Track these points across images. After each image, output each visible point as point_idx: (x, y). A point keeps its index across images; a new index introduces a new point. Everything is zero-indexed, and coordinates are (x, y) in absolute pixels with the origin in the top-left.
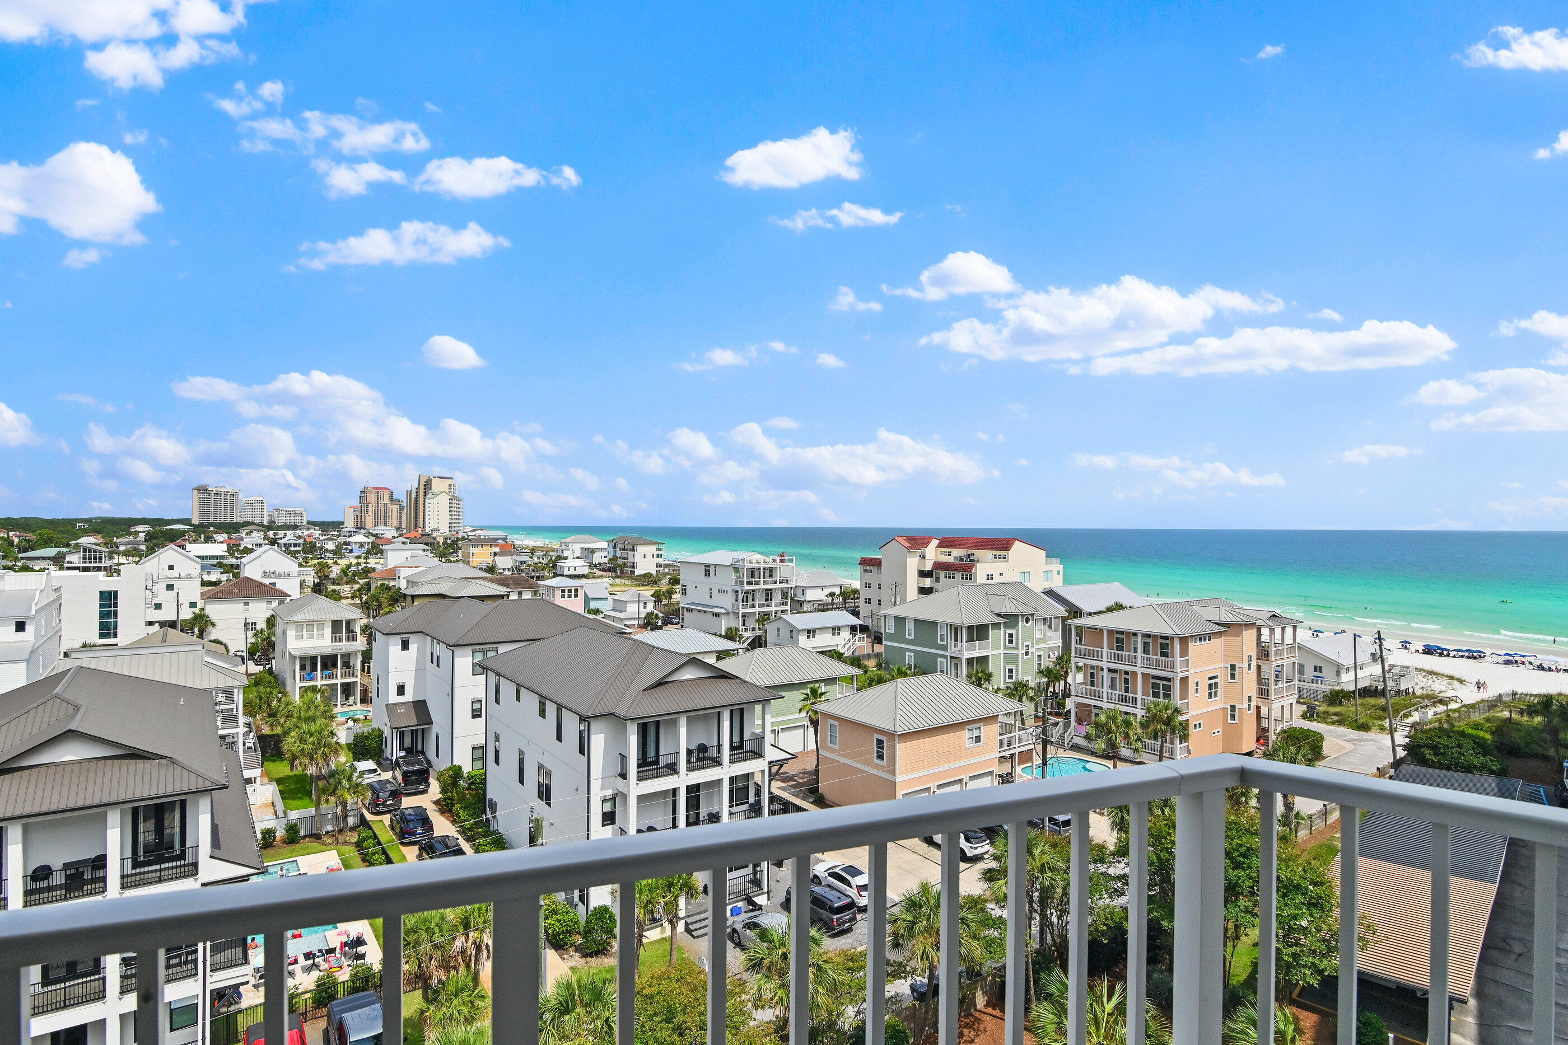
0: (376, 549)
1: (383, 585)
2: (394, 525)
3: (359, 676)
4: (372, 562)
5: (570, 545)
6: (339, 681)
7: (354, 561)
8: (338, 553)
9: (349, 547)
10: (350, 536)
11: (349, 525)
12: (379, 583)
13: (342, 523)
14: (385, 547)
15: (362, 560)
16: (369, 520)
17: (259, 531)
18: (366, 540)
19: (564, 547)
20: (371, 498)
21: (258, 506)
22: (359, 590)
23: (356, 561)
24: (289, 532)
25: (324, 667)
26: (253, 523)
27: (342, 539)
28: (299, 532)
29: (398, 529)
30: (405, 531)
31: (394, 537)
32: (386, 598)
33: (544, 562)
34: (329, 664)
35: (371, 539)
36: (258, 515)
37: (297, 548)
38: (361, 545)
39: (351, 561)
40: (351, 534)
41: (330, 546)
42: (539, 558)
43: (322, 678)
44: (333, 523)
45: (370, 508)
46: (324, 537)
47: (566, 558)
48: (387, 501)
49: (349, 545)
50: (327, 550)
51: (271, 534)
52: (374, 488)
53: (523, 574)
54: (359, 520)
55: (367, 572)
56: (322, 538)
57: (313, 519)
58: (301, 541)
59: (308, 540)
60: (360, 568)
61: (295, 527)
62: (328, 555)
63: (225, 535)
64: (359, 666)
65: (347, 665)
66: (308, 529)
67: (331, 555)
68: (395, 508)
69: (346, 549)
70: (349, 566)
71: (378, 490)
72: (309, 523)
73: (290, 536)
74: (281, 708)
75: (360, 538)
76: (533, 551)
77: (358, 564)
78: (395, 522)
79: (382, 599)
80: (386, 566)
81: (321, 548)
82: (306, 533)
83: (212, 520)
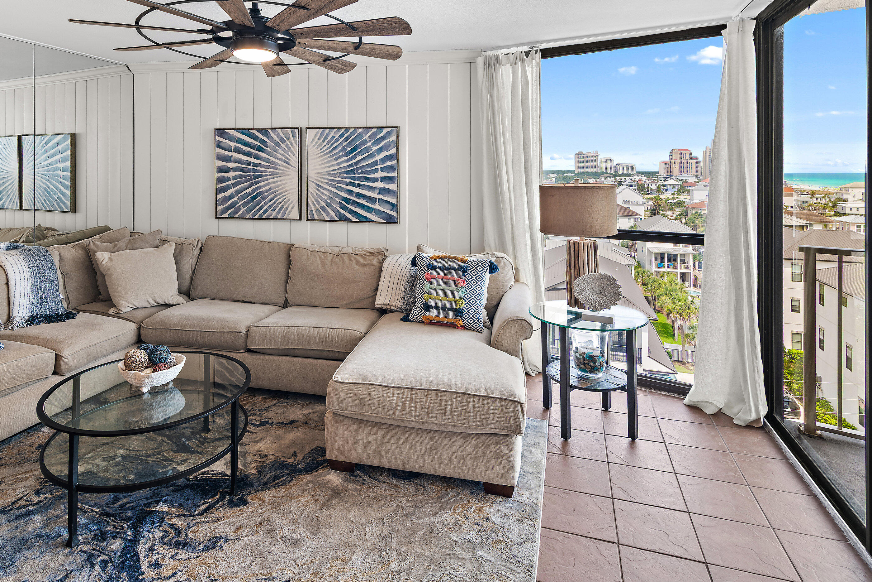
0: (684, 188)
1: (696, 213)
2: (693, 174)
3: (692, 270)
4: (682, 198)
5: (850, 191)
6: (679, 270)
7: (670, 197)
8: (658, 190)
9: (666, 188)
10: (665, 180)
11: (663, 174)
12: (694, 211)
13: (658, 173)
14: (691, 188)
15: (676, 196)
16: (676, 171)
17: (610, 177)
18: (677, 183)
19: (843, 191)
20: (677, 156)
21: (608, 162)
22: (680, 215)
23: (672, 196)
24: (627, 178)
25: (669, 260)
26: (606, 173)
27: (661, 183)
28: (633, 178)
29: (696, 176)
30: (701, 178)
31: (695, 182)
32: (700, 221)
33: (823, 201)
34: (672, 260)
35: (680, 183)
36: (608, 167)
37: (634, 188)
38: (674, 187)
39: (668, 196)
40: (665, 179)
41: (654, 187)
42: (817, 199)
43: (668, 267)
44: (652, 172)
45: (676, 163)
46: (650, 181)
47: (846, 200)
48: (688, 158)
49: (665, 186)
50: (652, 189)
51: (618, 178)
52: (679, 150)
53: (805, 211)
54: (669, 171)
55: (680, 204)
56: (648, 182)
57: (638, 170)
58: (635, 183)
59: (640, 183)
60: (675, 201)
61: (630, 175)
62: (652, 192)
63: (594, 180)
64: (691, 263)
65: (683, 261)
66: (638, 176)
67: (655, 193)
68: (694, 162)
69: (664, 189)
70: (667, 200)
71: (681, 151)
72: (637, 172)
73: (628, 180)
74: (650, 282)
75: (672, 182)
76: (813, 194)
77: (674, 198)
78: (694, 171)
79: (697, 222)
80: (692, 200)
81: (648, 188)
82: (637, 179)
83: (585, 171)
